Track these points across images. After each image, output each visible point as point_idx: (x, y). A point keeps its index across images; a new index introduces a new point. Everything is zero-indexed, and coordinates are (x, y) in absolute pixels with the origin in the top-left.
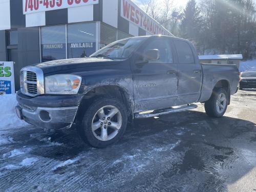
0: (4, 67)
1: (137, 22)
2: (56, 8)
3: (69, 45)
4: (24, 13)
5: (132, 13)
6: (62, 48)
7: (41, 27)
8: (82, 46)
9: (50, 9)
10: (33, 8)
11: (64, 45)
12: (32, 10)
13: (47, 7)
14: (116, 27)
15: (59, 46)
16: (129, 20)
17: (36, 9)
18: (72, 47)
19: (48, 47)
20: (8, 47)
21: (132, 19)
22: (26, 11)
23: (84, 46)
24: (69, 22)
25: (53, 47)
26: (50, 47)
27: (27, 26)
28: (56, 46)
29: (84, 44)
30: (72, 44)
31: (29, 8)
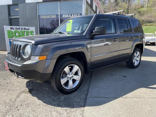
0: (30, 31)
3: (61, 15)
7: (38, 3)
8: (71, 16)
11: (57, 15)
14: (90, 4)
18: (63, 16)
19: (44, 17)
20: (10, 17)
25: (48, 17)
26: (46, 17)
27: (26, 2)
28: (50, 16)
29: (73, 15)
30: (63, 15)
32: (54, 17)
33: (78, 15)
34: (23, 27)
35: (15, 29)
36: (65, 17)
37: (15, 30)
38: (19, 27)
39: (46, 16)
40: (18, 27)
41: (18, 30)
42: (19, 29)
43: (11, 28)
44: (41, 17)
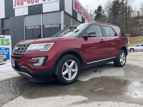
0: (5, 39)
1: (81, 13)
2: (35, 4)
3: (43, 26)
4: (14, 8)
5: (78, 7)
6: (39, 28)
7: (25, 16)
8: (52, 26)
9: (31, 4)
10: (20, 5)
12: (19, 5)
13: (29, 3)
14: (71, 15)
15: (37, 27)
16: (77, 11)
17: (22, 5)
18: (45, 27)
19: (29, 28)
20: (3, 29)
21: (79, 11)
22: (15, 6)
23: (53, 26)
24: (43, 12)
25: (33, 27)
27: (16, 15)
28: (35, 27)
29: (53, 25)
30: (45, 25)
31: (17, 4)
32: (38, 27)
33: (57, 25)
36: (47, 27)
39: (31, 27)
44: (27, 28)
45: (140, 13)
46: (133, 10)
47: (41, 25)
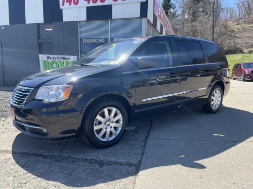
0: (70, 61)
2: (99, 3)
3: (112, 39)
4: (61, 7)
5: (159, 10)
7: (80, 22)
9: (92, 4)
10: (72, 3)
12: (70, 4)
13: (89, 2)
14: (152, 23)
15: (100, 41)
16: (157, 16)
17: (76, 4)
19: (88, 41)
20: (40, 41)
21: (159, 16)
22: (63, 5)
24: (113, 18)
25: (94, 41)
26: (91, 41)
27: (64, 20)
28: (97, 41)
30: (115, 39)
31: (67, 2)
34: (62, 56)
35: (52, 58)
37: (52, 60)
38: (58, 56)
39: (91, 39)
40: (56, 56)
41: (57, 60)
42: (58, 58)
43: (48, 58)
44: (84, 41)
45: (235, 12)
46: (223, 7)
47: (108, 39)
